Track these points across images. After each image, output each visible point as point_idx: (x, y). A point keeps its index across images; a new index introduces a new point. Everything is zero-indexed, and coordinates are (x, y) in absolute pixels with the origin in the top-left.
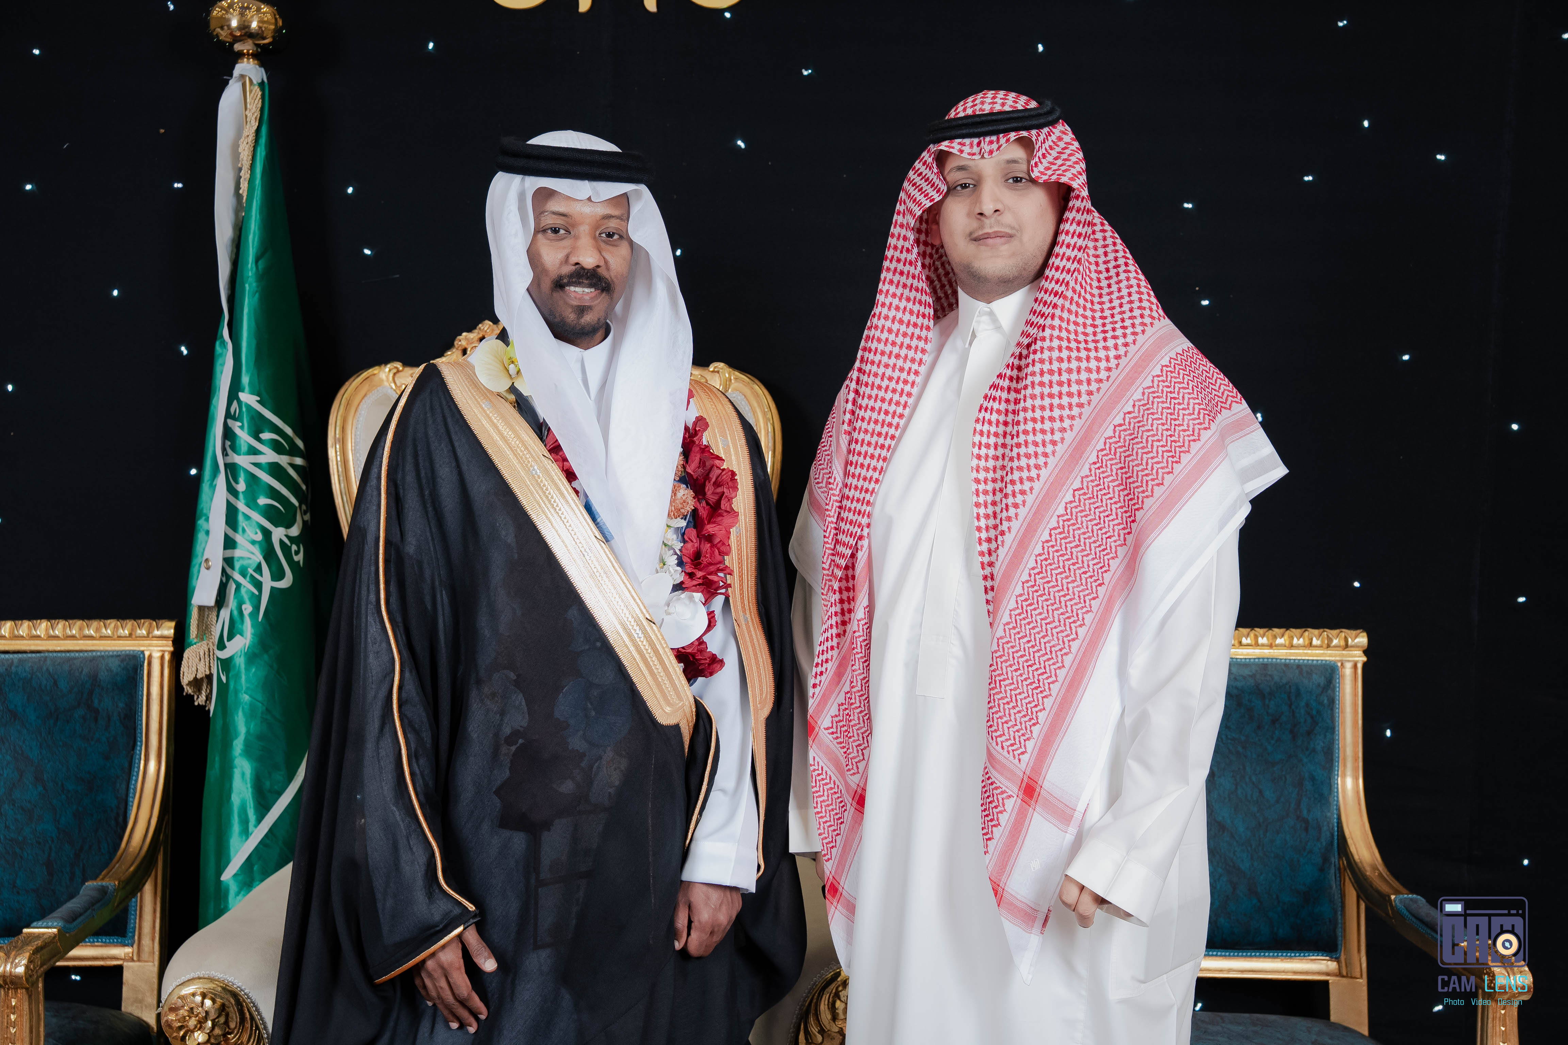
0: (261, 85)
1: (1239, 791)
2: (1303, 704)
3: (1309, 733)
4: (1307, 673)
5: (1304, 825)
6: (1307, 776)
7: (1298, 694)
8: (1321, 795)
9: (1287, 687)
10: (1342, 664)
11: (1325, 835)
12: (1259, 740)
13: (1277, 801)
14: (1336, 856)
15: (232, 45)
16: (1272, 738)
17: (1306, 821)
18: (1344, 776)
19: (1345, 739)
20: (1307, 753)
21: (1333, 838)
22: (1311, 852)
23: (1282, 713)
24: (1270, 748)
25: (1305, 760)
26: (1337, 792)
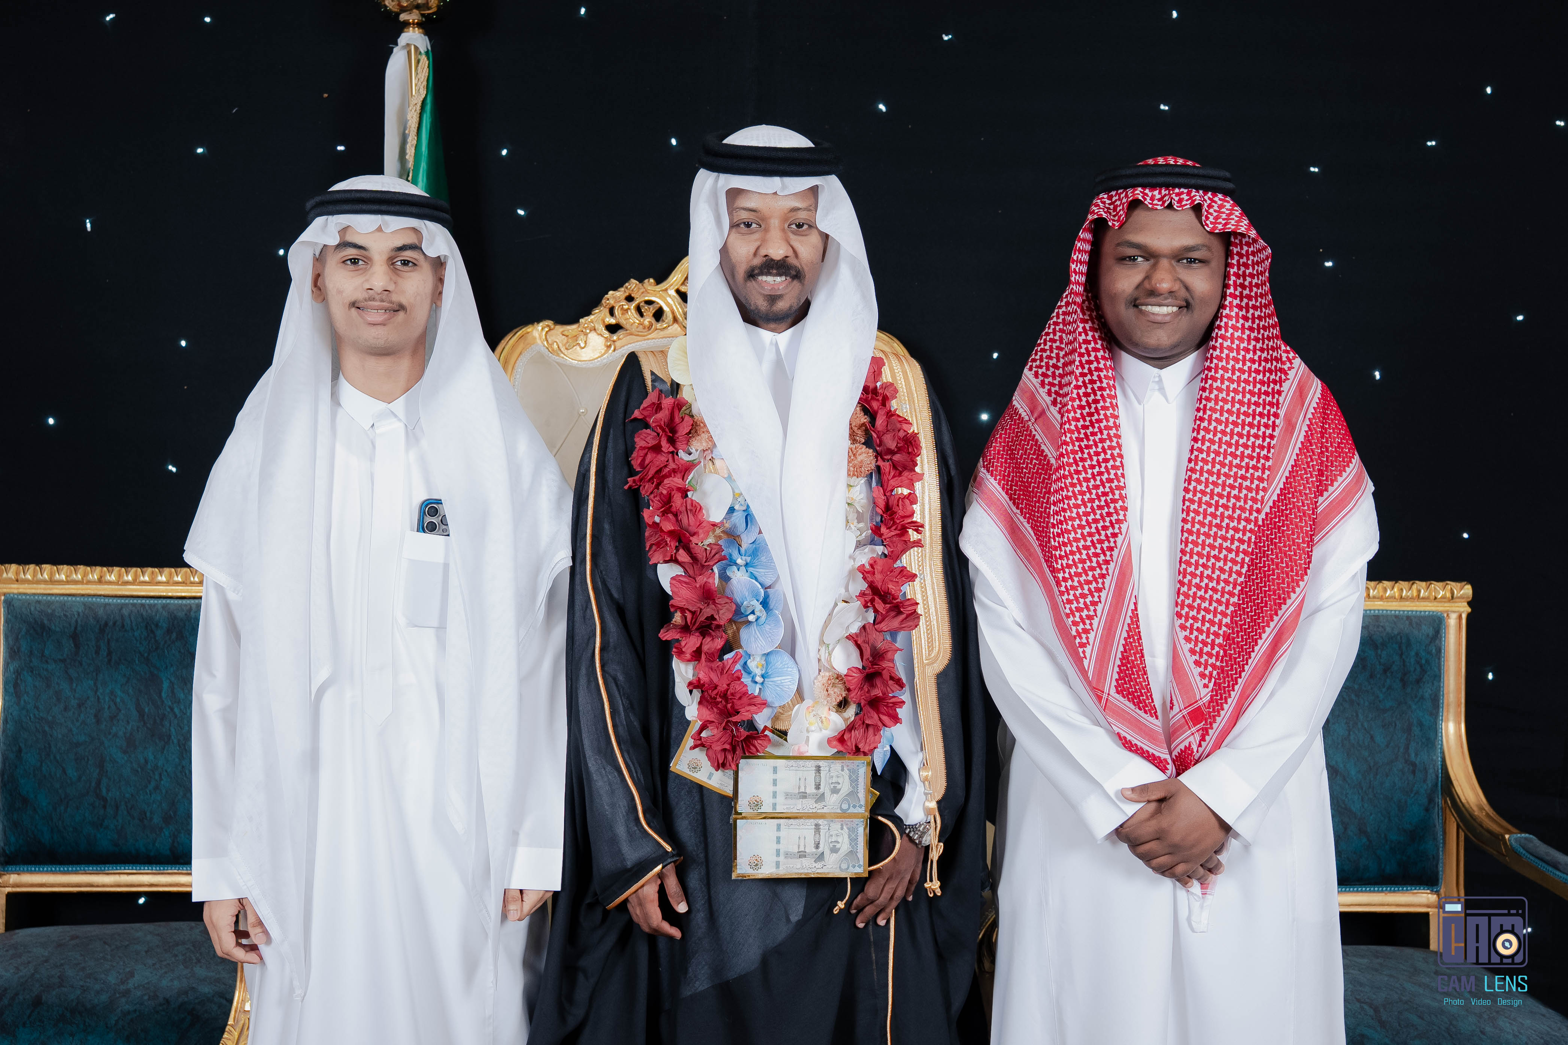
0: (427, 53)
1: (1352, 737)
2: (1413, 653)
3: (1418, 681)
4: (1417, 624)
5: (1411, 768)
6: (1415, 722)
7: (1409, 644)
8: (1428, 739)
9: (1399, 637)
10: (1448, 615)
11: (1431, 776)
12: (1372, 688)
13: (1387, 746)
14: (1440, 797)
15: (398, 15)
16: (1384, 686)
17: (1414, 765)
18: (1447, 721)
19: (1448, 686)
20: (1416, 700)
21: (1438, 780)
22: (1417, 793)
23: (1394, 662)
24: (1381, 696)
25: (1414, 707)
26: (1442, 736)
